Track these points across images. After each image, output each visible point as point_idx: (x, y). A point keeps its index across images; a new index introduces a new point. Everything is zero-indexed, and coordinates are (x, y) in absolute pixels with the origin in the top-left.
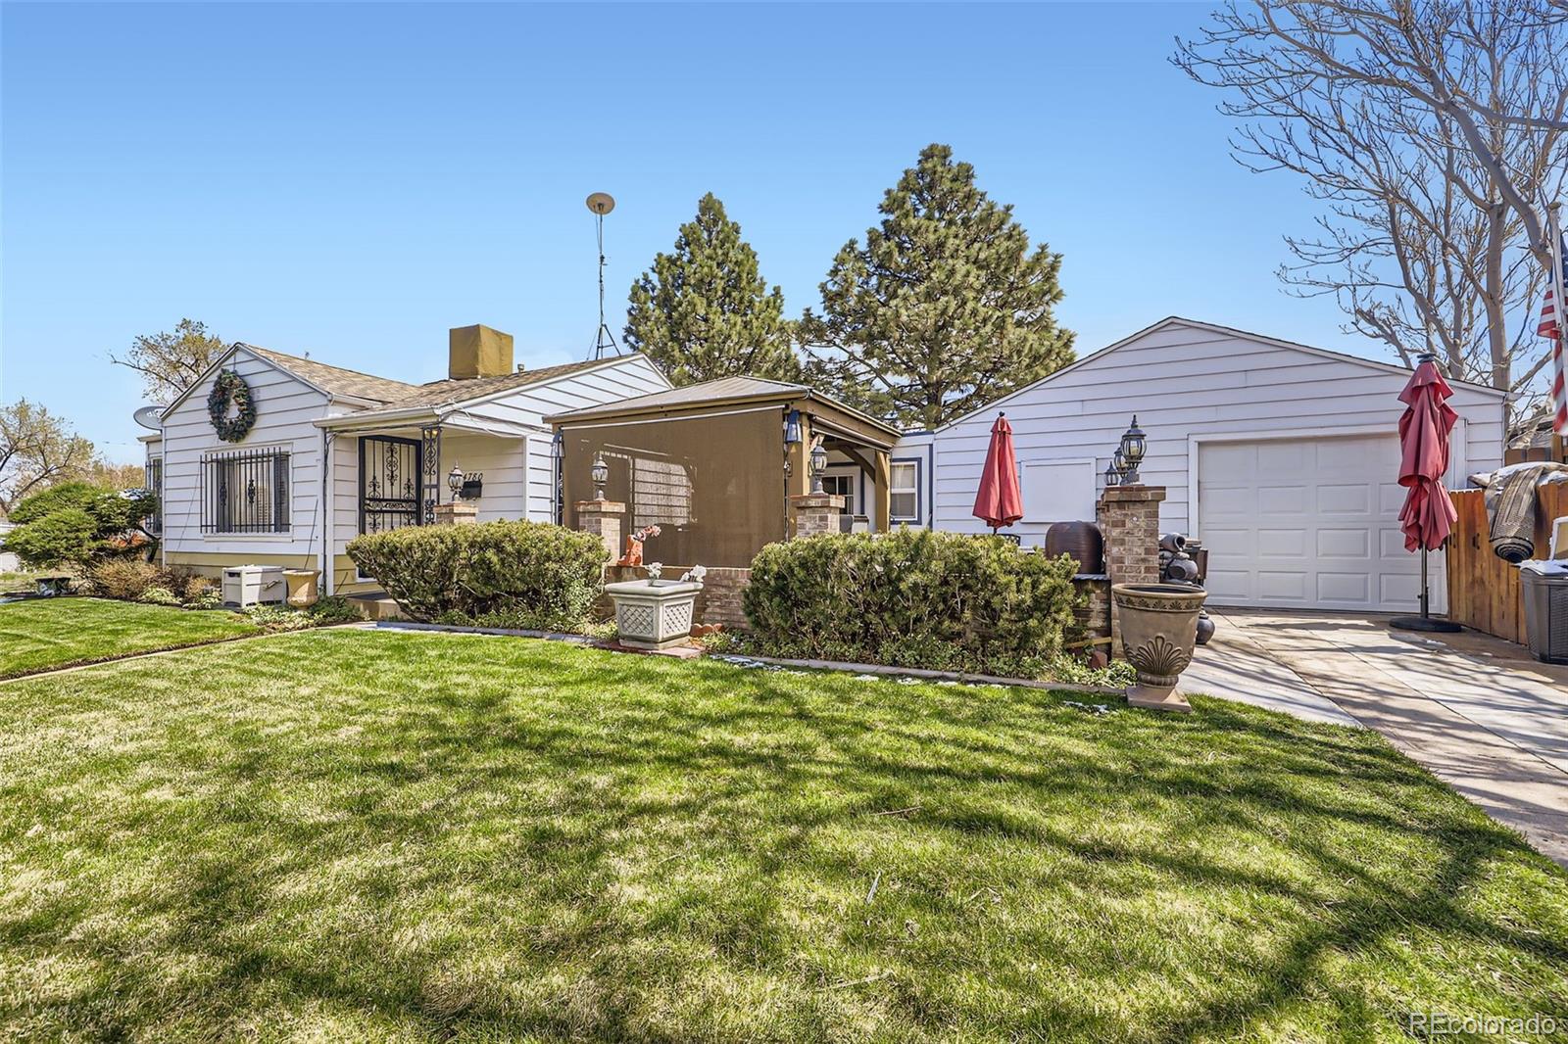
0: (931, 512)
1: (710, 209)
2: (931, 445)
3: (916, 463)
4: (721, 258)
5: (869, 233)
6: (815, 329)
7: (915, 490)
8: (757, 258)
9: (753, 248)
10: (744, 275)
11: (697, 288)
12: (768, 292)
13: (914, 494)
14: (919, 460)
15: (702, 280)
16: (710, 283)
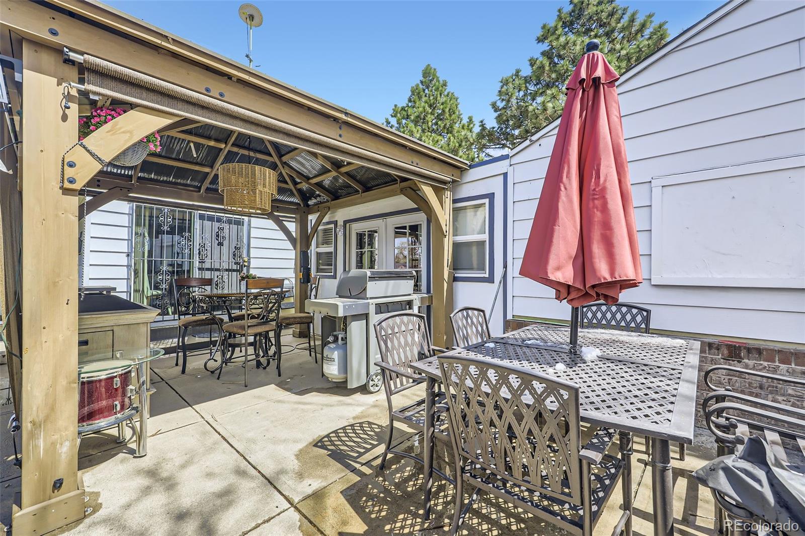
0: (505, 266)
1: (428, 74)
2: (505, 175)
3: (487, 201)
4: (432, 102)
5: (530, 60)
6: (487, 135)
7: (485, 237)
8: (458, 101)
9: (456, 95)
10: (447, 110)
11: (416, 122)
12: (465, 121)
13: (484, 242)
14: (491, 196)
15: (418, 117)
16: (424, 119)
